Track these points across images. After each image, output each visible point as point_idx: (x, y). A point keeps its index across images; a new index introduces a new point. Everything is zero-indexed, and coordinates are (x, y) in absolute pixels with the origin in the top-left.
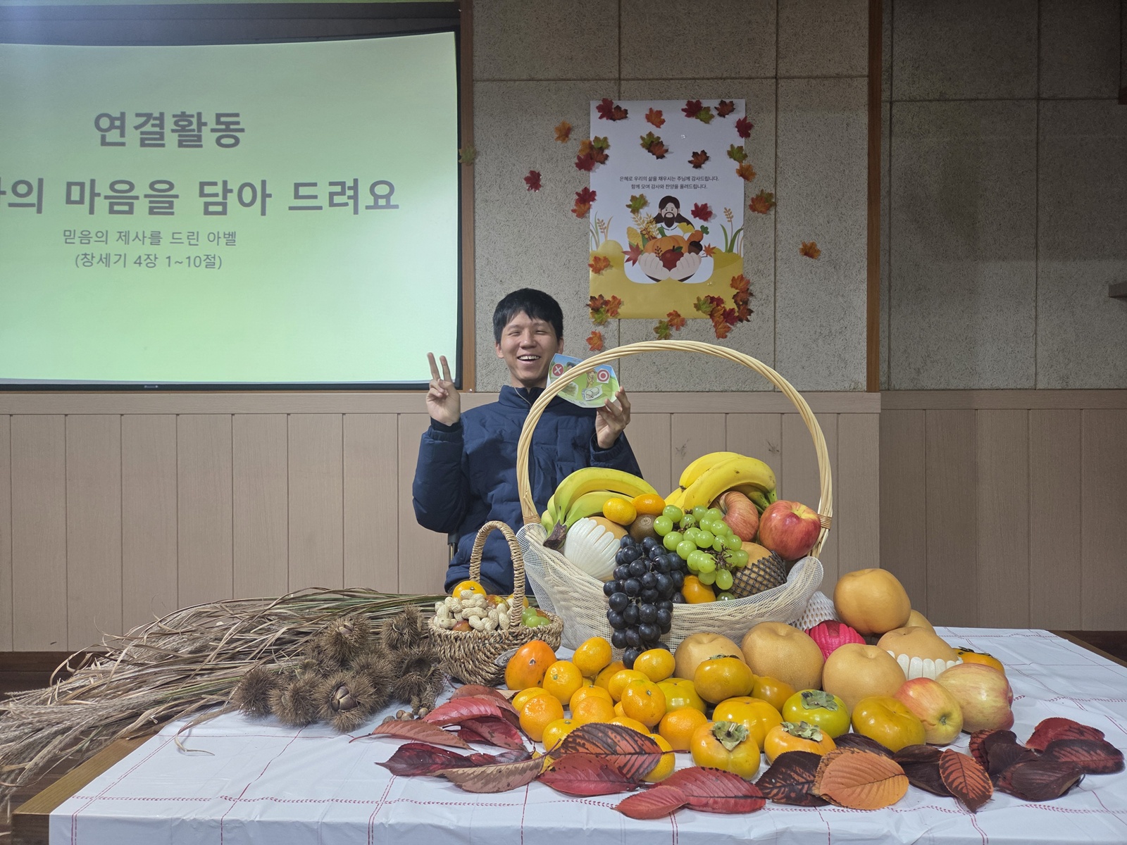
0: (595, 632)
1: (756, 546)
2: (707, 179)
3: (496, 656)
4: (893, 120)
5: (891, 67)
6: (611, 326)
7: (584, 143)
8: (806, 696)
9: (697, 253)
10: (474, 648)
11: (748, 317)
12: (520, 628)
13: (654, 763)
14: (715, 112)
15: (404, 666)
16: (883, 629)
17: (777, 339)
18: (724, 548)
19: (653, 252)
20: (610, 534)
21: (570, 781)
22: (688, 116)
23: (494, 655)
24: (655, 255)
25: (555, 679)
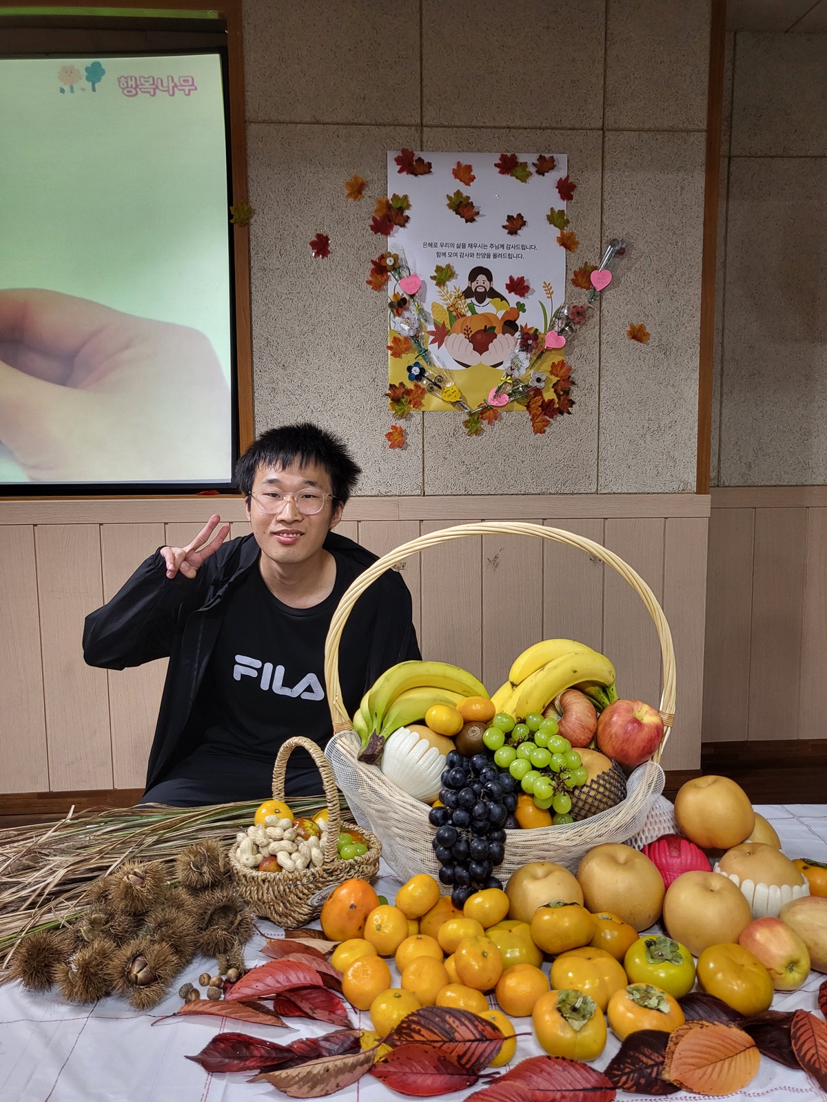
0: (418, 856)
1: (596, 754)
2: (524, 247)
3: (309, 896)
4: (731, 179)
5: (731, 116)
6: (413, 419)
7: (380, 202)
8: (649, 944)
9: (513, 335)
10: (284, 890)
11: (570, 409)
12: (336, 863)
13: (495, 1051)
14: (532, 169)
15: (207, 918)
16: (726, 847)
17: (601, 434)
18: (562, 768)
19: (462, 332)
20: (434, 750)
21: (405, 1074)
22: (502, 172)
23: (307, 896)
24: (464, 336)
25: (378, 930)
